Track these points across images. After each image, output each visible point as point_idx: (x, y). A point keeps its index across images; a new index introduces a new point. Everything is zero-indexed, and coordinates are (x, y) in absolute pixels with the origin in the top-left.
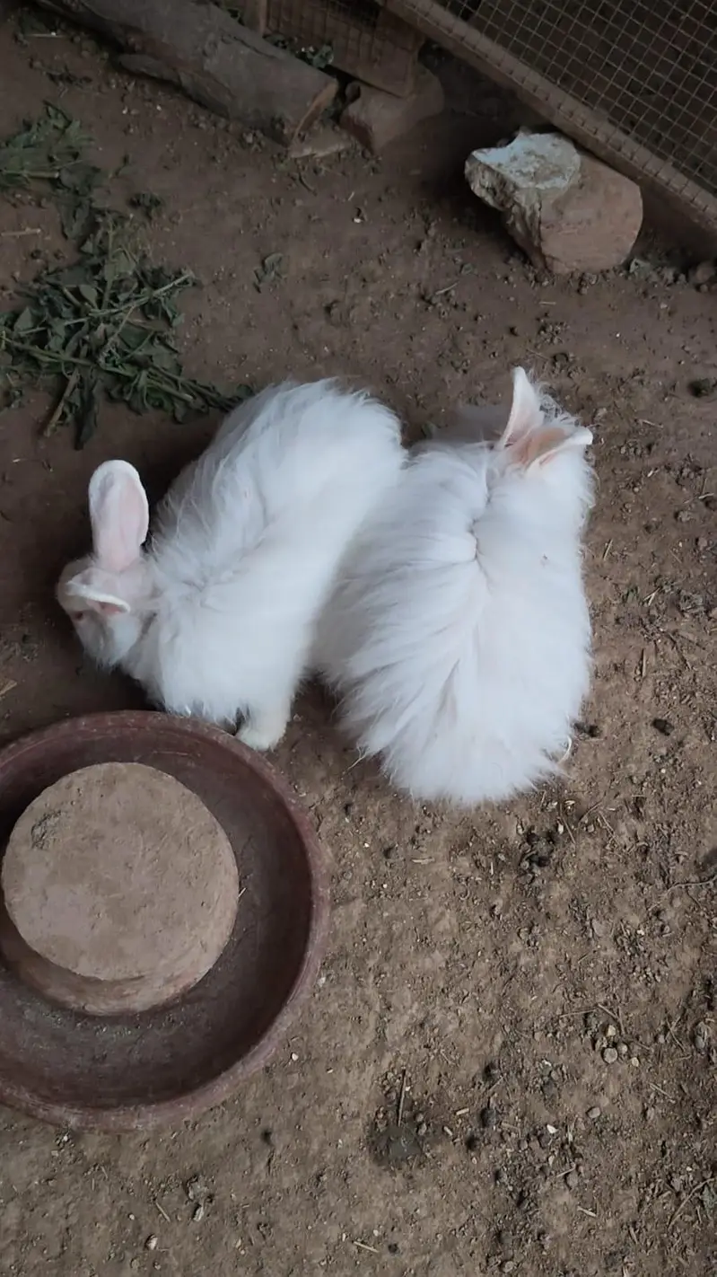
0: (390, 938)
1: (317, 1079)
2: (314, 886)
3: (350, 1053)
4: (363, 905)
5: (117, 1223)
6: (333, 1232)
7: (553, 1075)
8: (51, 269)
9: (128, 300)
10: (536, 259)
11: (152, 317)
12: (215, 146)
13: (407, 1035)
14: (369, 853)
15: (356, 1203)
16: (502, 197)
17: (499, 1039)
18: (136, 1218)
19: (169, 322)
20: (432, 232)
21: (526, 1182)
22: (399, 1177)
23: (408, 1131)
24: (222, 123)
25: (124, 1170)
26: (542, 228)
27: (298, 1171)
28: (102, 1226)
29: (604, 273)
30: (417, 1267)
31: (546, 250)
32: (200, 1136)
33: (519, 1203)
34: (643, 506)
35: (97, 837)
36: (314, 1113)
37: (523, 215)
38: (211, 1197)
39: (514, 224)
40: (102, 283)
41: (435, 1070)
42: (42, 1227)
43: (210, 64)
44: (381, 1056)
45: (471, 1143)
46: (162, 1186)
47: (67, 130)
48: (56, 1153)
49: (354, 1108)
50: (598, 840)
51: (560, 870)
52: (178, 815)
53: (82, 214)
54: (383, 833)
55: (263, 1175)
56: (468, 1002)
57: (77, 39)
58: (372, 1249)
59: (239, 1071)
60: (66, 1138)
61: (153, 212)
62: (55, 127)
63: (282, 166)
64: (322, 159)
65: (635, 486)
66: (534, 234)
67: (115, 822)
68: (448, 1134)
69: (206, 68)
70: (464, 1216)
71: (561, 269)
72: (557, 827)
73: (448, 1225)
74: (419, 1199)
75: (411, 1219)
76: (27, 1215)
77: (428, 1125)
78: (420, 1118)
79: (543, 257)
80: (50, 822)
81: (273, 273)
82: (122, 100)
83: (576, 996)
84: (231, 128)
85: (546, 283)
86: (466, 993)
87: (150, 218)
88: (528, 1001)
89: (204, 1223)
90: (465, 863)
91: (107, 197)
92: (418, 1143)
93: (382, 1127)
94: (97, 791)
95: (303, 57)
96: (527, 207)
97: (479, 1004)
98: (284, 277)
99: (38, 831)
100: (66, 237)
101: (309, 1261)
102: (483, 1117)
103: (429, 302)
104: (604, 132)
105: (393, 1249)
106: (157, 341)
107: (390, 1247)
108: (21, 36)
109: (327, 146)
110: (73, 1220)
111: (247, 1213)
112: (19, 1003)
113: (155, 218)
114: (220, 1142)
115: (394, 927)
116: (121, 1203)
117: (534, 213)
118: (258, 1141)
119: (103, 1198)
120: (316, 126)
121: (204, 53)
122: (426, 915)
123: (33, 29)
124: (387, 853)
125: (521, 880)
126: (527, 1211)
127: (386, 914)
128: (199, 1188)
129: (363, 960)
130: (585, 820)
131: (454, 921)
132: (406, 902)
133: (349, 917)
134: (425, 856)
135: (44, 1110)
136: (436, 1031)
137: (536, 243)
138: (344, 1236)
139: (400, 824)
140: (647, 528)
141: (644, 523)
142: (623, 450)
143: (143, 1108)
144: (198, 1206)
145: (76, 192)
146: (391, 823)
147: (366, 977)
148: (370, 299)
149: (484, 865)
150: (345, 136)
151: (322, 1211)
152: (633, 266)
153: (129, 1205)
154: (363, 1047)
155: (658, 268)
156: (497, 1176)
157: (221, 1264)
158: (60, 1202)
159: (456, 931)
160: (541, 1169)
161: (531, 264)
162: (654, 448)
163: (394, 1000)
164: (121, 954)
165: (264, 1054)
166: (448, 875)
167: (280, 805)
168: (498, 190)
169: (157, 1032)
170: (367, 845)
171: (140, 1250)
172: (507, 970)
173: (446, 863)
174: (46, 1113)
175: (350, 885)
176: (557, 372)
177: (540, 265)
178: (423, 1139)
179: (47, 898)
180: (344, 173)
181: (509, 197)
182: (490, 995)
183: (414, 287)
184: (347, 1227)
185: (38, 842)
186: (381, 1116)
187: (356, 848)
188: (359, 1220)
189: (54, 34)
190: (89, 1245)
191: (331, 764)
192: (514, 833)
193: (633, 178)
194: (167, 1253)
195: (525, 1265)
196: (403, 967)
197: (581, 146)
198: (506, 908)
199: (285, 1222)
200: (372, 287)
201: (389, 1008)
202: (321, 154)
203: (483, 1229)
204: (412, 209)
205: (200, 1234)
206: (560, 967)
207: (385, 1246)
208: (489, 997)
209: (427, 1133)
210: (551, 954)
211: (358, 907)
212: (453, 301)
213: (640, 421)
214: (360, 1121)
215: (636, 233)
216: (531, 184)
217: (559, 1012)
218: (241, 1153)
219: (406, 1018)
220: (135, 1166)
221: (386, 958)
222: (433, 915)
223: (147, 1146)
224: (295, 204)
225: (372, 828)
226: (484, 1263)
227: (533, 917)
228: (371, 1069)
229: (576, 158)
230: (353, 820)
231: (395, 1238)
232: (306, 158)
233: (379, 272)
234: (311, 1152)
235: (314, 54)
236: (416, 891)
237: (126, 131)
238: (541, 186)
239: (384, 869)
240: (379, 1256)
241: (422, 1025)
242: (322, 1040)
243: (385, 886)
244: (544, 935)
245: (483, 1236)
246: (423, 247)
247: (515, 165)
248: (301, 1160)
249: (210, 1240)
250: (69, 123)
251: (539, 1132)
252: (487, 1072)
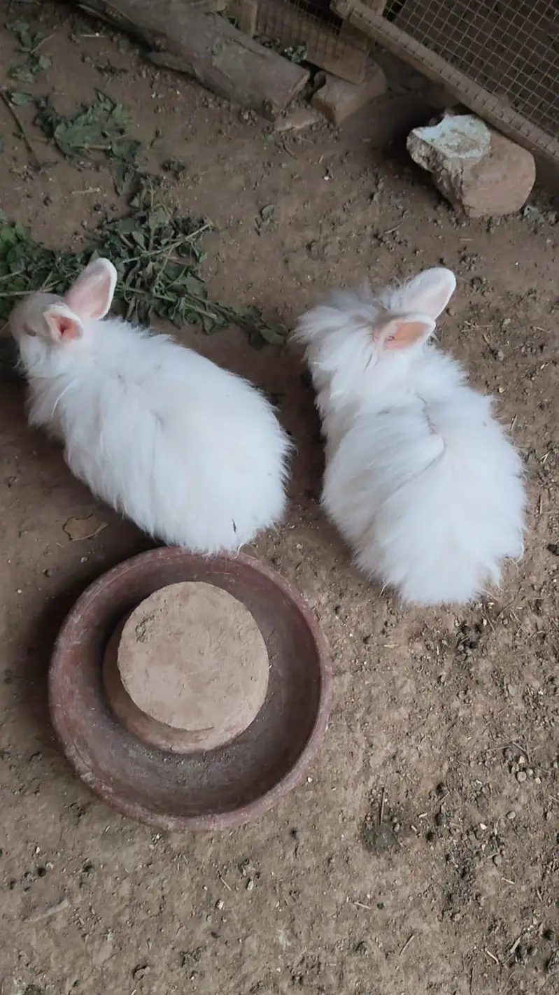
0: (370, 698)
1: (325, 795)
2: (322, 665)
3: (347, 777)
4: (351, 676)
5: (196, 892)
6: (340, 896)
7: (483, 790)
8: (110, 219)
9: (167, 243)
10: (457, 207)
11: (184, 255)
12: (221, 122)
13: (384, 764)
14: (352, 641)
15: (355, 877)
16: (434, 164)
17: (446, 767)
18: (208, 889)
19: (197, 260)
20: (381, 186)
21: (467, 862)
22: (382, 859)
23: (387, 830)
24: (225, 104)
25: (199, 857)
26: (463, 186)
27: (315, 856)
28: (186, 895)
29: (506, 217)
30: (397, 918)
31: (466, 201)
32: (249, 834)
33: (463, 876)
34: (538, 391)
35: (179, 633)
36: (325, 816)
37: (449, 177)
38: (258, 874)
39: (442, 182)
40: (148, 230)
41: (404, 788)
42: (146, 896)
43: (217, 61)
44: (367, 779)
45: (429, 836)
46: (225, 867)
47: (114, 112)
48: (152, 847)
49: (351, 813)
50: (511, 629)
51: (485, 651)
52: (232, 618)
53: (129, 177)
54: (362, 626)
55: (292, 859)
56: (424, 741)
57: (115, 39)
58: (367, 907)
59: (279, 790)
60: (158, 837)
61: (180, 174)
62: (105, 109)
63: (270, 137)
64: (300, 131)
65: (532, 376)
66: (457, 189)
67: (190, 622)
68: (414, 831)
69: (214, 64)
70: (426, 885)
71: (474, 214)
72: (482, 622)
73: (416, 891)
74: (397, 873)
75: (391, 887)
76: (136, 887)
77: (401, 825)
78: (395, 820)
79: (463, 207)
80: (148, 624)
81: (268, 221)
82: (151, 86)
83: (497, 737)
84: (232, 107)
85: (464, 225)
86: (423, 735)
87: (178, 179)
88: (464, 740)
89: (254, 892)
90: (419, 647)
91: (147, 163)
92: (394, 836)
93: (369, 827)
94: (177, 602)
95: (283, 54)
96: (453, 172)
97: (432, 743)
98: (276, 222)
99: (140, 630)
100: (118, 194)
101: (325, 915)
102: (437, 819)
103: (381, 240)
104: (507, 115)
105: (381, 906)
106: (189, 274)
107: (378, 905)
108: (73, 36)
109: (302, 121)
110: (166, 891)
111: (282, 885)
112: (125, 746)
113: (181, 179)
114: (262, 838)
115: (373, 692)
116: (198, 879)
117: (457, 176)
118: (287, 837)
119: (186, 878)
120: (293, 106)
121: (212, 52)
122: (394, 683)
123: (83, 31)
124: (366, 640)
125: (459, 658)
126: (468, 881)
127: (367, 683)
128: (250, 868)
129: (352, 714)
130: (502, 616)
131: (413, 686)
132: (380, 674)
133: (342, 685)
134: (391, 642)
136: (404, 761)
137: (458, 197)
138: (348, 899)
139: (374, 621)
140: (541, 407)
141: (539, 403)
142: (523, 350)
143: (217, 816)
144: (249, 880)
145: (124, 160)
146: (368, 620)
147: (355, 726)
148: (338, 238)
149: (433, 648)
150: (315, 112)
151: (332, 882)
152: (526, 212)
153: (203, 880)
154: (355, 772)
155: (544, 212)
156: (447, 858)
157: (266, 918)
158: (157, 879)
159: (415, 693)
160: (477, 853)
161: (453, 210)
162: (545, 348)
163: (375, 741)
164: (199, 713)
165: (296, 777)
166: (408, 655)
167: (295, 609)
168: (431, 159)
169: (218, 764)
170: (351, 635)
171: (212, 910)
172: (451, 720)
173: (406, 647)
174: (153, 820)
175: (341, 662)
176: (474, 291)
177: (460, 211)
178: (397, 834)
179: (148, 676)
180: (315, 141)
181: (439, 164)
182: (439, 736)
183: (369, 228)
184: (349, 893)
185: (141, 638)
186: (369, 819)
187: (344, 636)
188: (357, 888)
189: (97, 35)
190: (178, 906)
191: (324, 578)
192: (453, 626)
193: (529, 149)
194: (230, 912)
195: (468, 916)
196: (380, 718)
197: (490, 125)
198: (448, 678)
199: (308, 891)
200: (340, 229)
201: (371, 746)
202: (298, 127)
203: (439, 893)
204: (366, 170)
205: (252, 899)
206: (487, 717)
207: (375, 905)
208: (439, 739)
209: (400, 830)
210: (480, 710)
211: (347, 677)
212: (398, 240)
213: (535, 328)
214: (355, 823)
215: (530, 189)
216: (456, 155)
217: (486, 748)
218: (277, 844)
219: (383, 753)
220: (205, 853)
221: (368, 712)
222: (399, 683)
223: (213, 841)
224: (280, 165)
225: (354, 624)
226: (441, 915)
227: (467, 683)
228: (361, 787)
229: (487, 134)
230: (341, 618)
231: (381, 899)
232: (288, 130)
233: (344, 217)
234: (323, 844)
235: (292, 53)
236: (387, 666)
237: (155, 112)
238: (462, 156)
239: (363, 651)
240: (371, 911)
241: (394, 757)
242: (328, 768)
243: (365, 663)
244: (475, 696)
245: (439, 897)
246: (375, 198)
247: (443, 141)
248: (317, 849)
249: (258, 902)
250: (114, 106)
251: (475, 829)
252: (439, 788)
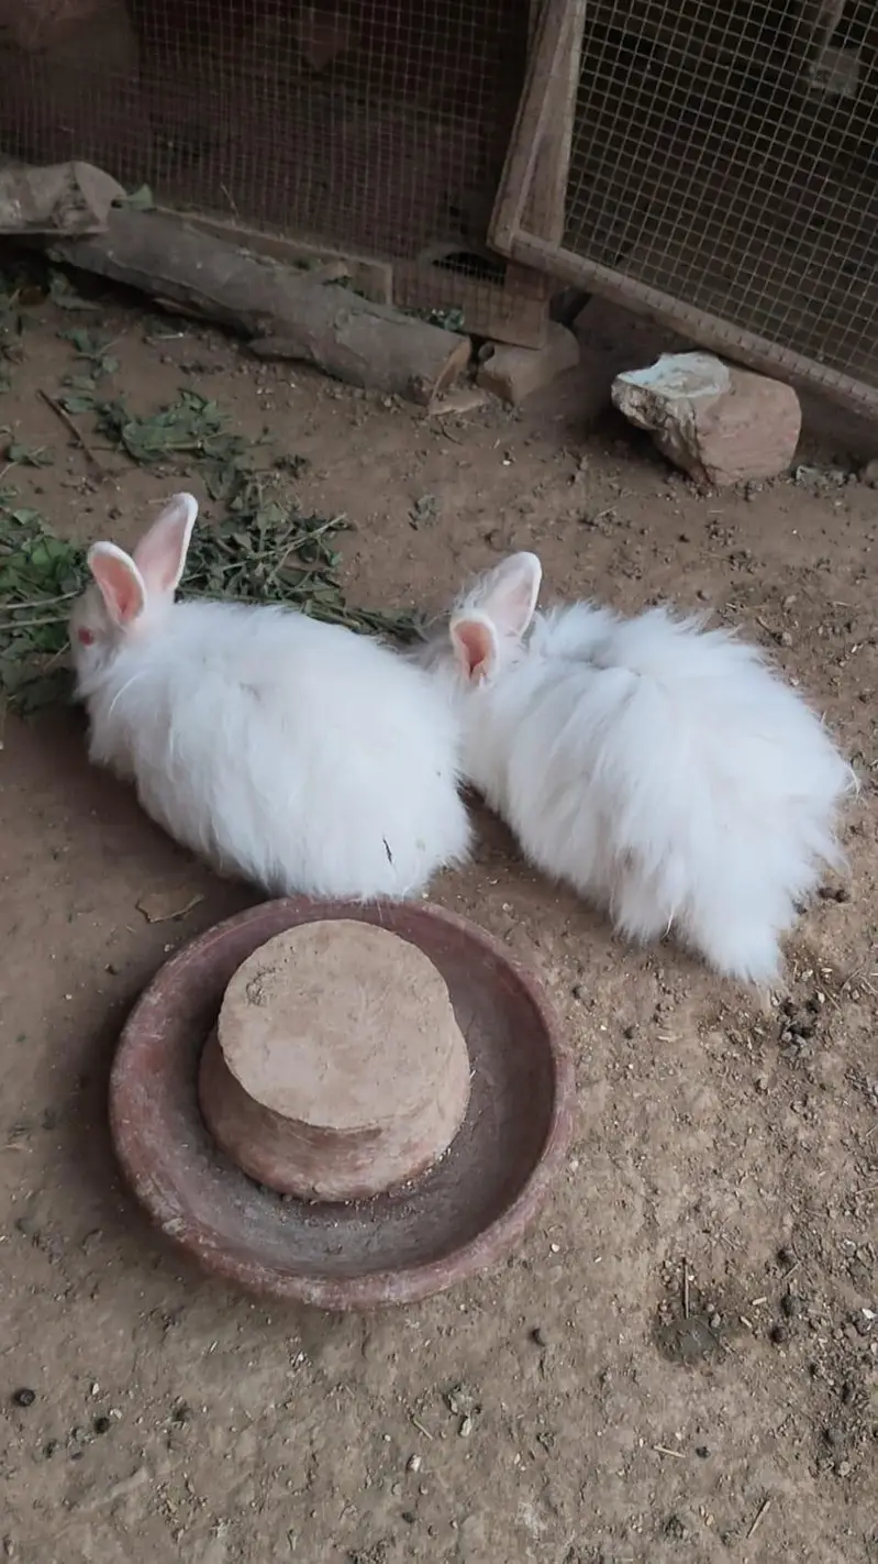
0: (644, 1117)
1: (584, 1271)
2: (553, 1043)
3: (618, 1240)
4: (609, 1087)
5: (371, 1447)
6: (627, 1438)
7: (859, 1254)
8: (202, 527)
9: (284, 543)
10: (696, 472)
11: (310, 559)
12: (354, 412)
13: (681, 1221)
14: (606, 1036)
15: (648, 1403)
16: (653, 413)
17: (789, 1221)
18: (393, 1439)
19: (326, 560)
20: (584, 465)
21: (849, 1373)
22: (696, 1374)
23: (698, 1325)
24: (358, 392)
25: (373, 1388)
26: (699, 437)
27: (577, 1374)
28: (353, 1452)
29: (769, 482)
30: (734, 1474)
31: (707, 459)
32: (457, 1342)
33: (844, 1397)
34: (853, 679)
35: (317, 990)
36: (586, 1306)
37: (677, 427)
38: (478, 1409)
39: (669, 440)
40: (256, 532)
41: (720, 1256)
42: (284, 1454)
43: (343, 336)
44: (655, 1245)
45: (775, 1336)
46: (419, 1401)
47: (205, 410)
48: (291, 1375)
49: (631, 1299)
50: (866, 1007)
51: (828, 1039)
52: (399, 967)
53: (228, 477)
54: (620, 1013)
55: (537, 1378)
56: (745, 1182)
57: (205, 336)
58: (677, 1454)
59: (498, 1231)
60: (301, 1358)
61: (300, 469)
62: (192, 408)
63: (423, 423)
64: (464, 414)
65: (840, 661)
66: (691, 443)
67: (332, 976)
68: (746, 1326)
69: (338, 340)
70: (780, 1415)
71: (723, 479)
72: (816, 996)
73: (763, 1425)
74: (724, 1396)
75: (719, 1419)
76: (266, 1442)
77: (722, 1316)
78: (711, 1308)
79: (703, 468)
80: (266, 978)
81: (427, 513)
82: (256, 382)
83: (870, 1170)
84: (368, 395)
85: (710, 495)
86: (741, 1173)
87: (296, 476)
88: (815, 1177)
89: (474, 1440)
90: (718, 1039)
91: (253, 460)
92: (712, 1335)
93: (667, 1320)
94: (310, 950)
95: (434, 321)
96: (681, 418)
97: (759, 1185)
98: (439, 514)
99: (254, 988)
100: (213, 498)
101: (604, 1472)
102: (785, 1306)
103: (591, 524)
104: (747, 341)
105: (702, 1453)
106: (317, 578)
107: (698, 1451)
108: (149, 339)
109: (466, 403)
110: (319, 1445)
111: (523, 1424)
112: (239, 1203)
113: (302, 475)
114: (480, 1347)
115: (648, 1108)
116: (373, 1424)
117: (689, 422)
118: (525, 1343)
119: (352, 1420)
120: (453, 387)
121: (335, 326)
122: (683, 1094)
123: (160, 332)
124: (628, 1034)
125: (785, 1053)
126: (855, 1405)
127: (636, 1095)
128: (464, 1399)
129: (617, 1143)
130: (848, 986)
131: (715, 1098)
132: (658, 1081)
133: (595, 1100)
134: (670, 1033)
135: (283, 1283)
136: (714, 1214)
137: (694, 454)
138: (641, 1442)
139: (638, 1003)
140: (862, 698)
141: (857, 694)
142: (821, 631)
143: (394, 1275)
144: (464, 1418)
145: (221, 459)
146: (628, 1004)
147: (625, 1160)
148: (529, 526)
149: (740, 1040)
150: (483, 392)
151: (611, 1414)
152: (799, 474)
153: (382, 1427)
154: (632, 1233)
155: (824, 471)
156: (813, 1370)
157: (499, 1483)
158: (302, 1426)
159: (719, 1108)
160: (864, 1358)
161: (692, 480)
162: (853, 625)
163: (660, 1183)
164: (355, 1103)
165: (524, 1213)
166: (700, 1052)
168: (648, 407)
170: (603, 1028)
171: (401, 1474)
172: (785, 1147)
173: (697, 1040)
174: (285, 1287)
175: (591, 1067)
176: (736, 568)
177: (702, 479)
178: (717, 1330)
179: (268, 1052)
180: (486, 426)
181: (659, 411)
182: (770, 1174)
183: (572, 513)
184: (644, 1430)
185: (255, 999)
186: (664, 1308)
187: (592, 1031)
188: (657, 1422)
189: (181, 335)
190: (341, 1470)
191: (551, 947)
192: (769, 1008)
193: (785, 380)
194: (434, 1475)
195: (863, 1466)
196: (665, 1147)
197: (725, 358)
198: (773, 1081)
199: (570, 1430)
200: (529, 516)
201: (655, 1192)
202: (461, 410)
203: (806, 1432)
204: (562, 450)
205: (470, 1451)
206: (847, 1141)
207: (693, 1451)
208: (769, 1177)
209: (721, 1325)
210: (833, 1130)
211: (604, 1089)
212: (615, 520)
213: (835, 603)
214: (640, 1314)
215: (797, 432)
216: (682, 395)
217: (853, 1188)
218: (507, 1357)
219: (677, 1202)
220: (385, 1380)
221: (644, 1139)
222: (691, 1092)
223: (396, 1358)
224: (441, 453)
225: (607, 1011)
226: (814, 1468)
227: (807, 1087)
228: (644, 1258)
229: (721, 370)
230: (584, 1003)
231: (702, 1440)
232: (447, 414)
233: (535, 502)
234: (589, 1351)
235: (445, 317)
236: (667, 1069)
237: (263, 409)
238: (690, 396)
239: (626, 1050)
240: (686, 1462)
241: (696, 1209)
242: (585, 1227)
243: (631, 1066)
244: (822, 1107)
245: (807, 1436)
246: (577, 478)
247: (662, 382)
248: (578, 1360)
249: (483, 1457)
250: (205, 403)
251: (854, 1318)
252: (782, 1257)
